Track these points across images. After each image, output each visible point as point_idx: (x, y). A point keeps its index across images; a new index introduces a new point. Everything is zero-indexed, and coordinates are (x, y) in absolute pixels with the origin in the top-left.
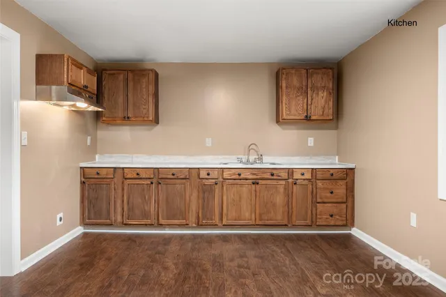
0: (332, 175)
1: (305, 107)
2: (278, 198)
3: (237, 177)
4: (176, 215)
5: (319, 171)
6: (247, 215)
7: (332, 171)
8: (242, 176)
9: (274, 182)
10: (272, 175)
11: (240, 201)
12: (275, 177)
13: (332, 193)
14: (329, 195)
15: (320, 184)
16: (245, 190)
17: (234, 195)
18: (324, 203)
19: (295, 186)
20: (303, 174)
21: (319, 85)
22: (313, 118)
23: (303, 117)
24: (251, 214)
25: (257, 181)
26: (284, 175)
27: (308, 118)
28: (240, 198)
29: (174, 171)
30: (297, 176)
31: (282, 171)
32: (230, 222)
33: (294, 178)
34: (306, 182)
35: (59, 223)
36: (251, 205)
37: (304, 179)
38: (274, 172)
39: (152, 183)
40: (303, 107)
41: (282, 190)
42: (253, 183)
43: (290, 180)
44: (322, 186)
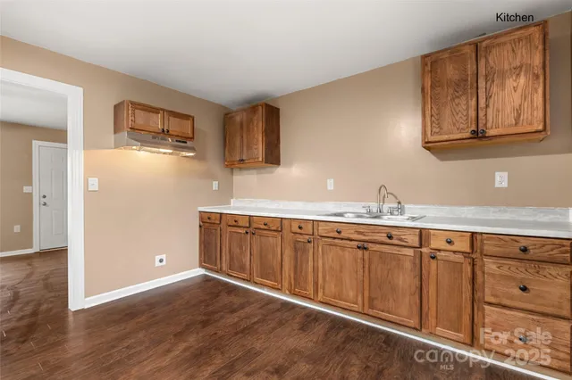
0: (525, 250)
1: (472, 113)
2: (401, 278)
3: (336, 235)
4: (269, 274)
5: (488, 239)
6: (351, 294)
7: (524, 243)
8: (343, 235)
9: (394, 250)
10: (390, 237)
11: (341, 272)
12: (395, 241)
13: (524, 289)
14: (517, 292)
15: (491, 265)
16: (348, 255)
17: (333, 261)
18: (504, 307)
19: (433, 263)
20: (450, 242)
21: (507, 67)
22: (491, 132)
23: (468, 135)
24: (357, 296)
25: (366, 245)
26: (413, 240)
27: (478, 135)
28: (341, 267)
29: (266, 221)
30: (437, 243)
31: (409, 232)
32: (327, 299)
33: (432, 246)
34: (459, 258)
35: (157, 264)
36: (357, 279)
37: (454, 252)
38: (394, 232)
39: (247, 233)
40: (467, 115)
41: (408, 265)
42: (359, 248)
43: (424, 250)
44: (498, 271)
